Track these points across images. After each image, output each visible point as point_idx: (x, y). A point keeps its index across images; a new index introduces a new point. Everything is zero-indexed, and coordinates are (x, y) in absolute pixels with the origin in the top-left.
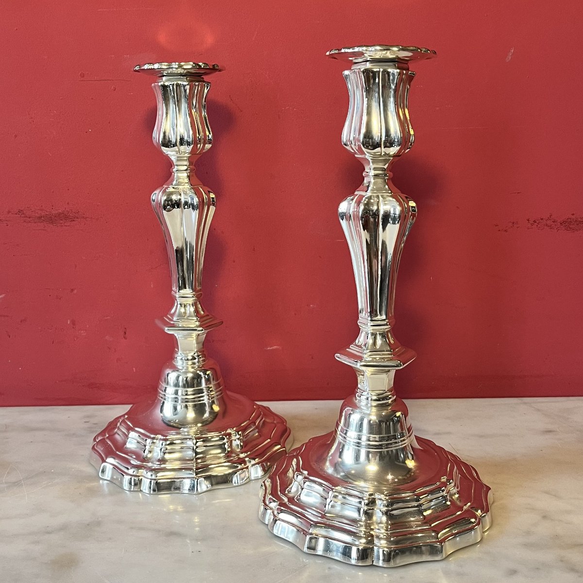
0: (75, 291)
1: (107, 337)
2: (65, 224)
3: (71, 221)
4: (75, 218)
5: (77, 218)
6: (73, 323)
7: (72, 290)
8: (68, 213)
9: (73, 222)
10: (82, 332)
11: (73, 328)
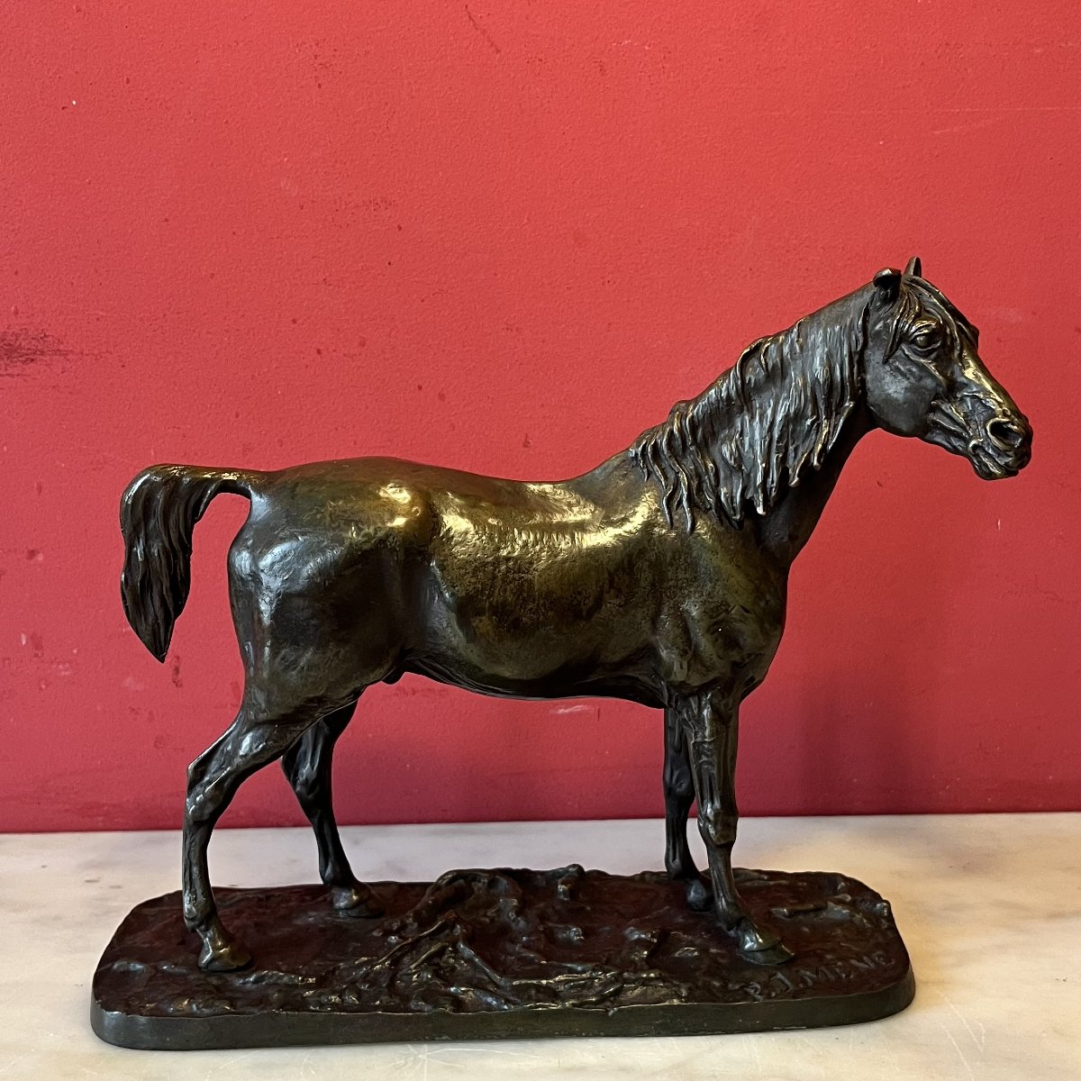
0: (40, 558)
1: (128, 681)
2: (10, 371)
3: (24, 362)
4: (35, 353)
5: (42, 353)
6: (36, 642)
7: (32, 554)
8: (17, 340)
9: (32, 364)
10: (60, 667)
11: (36, 655)
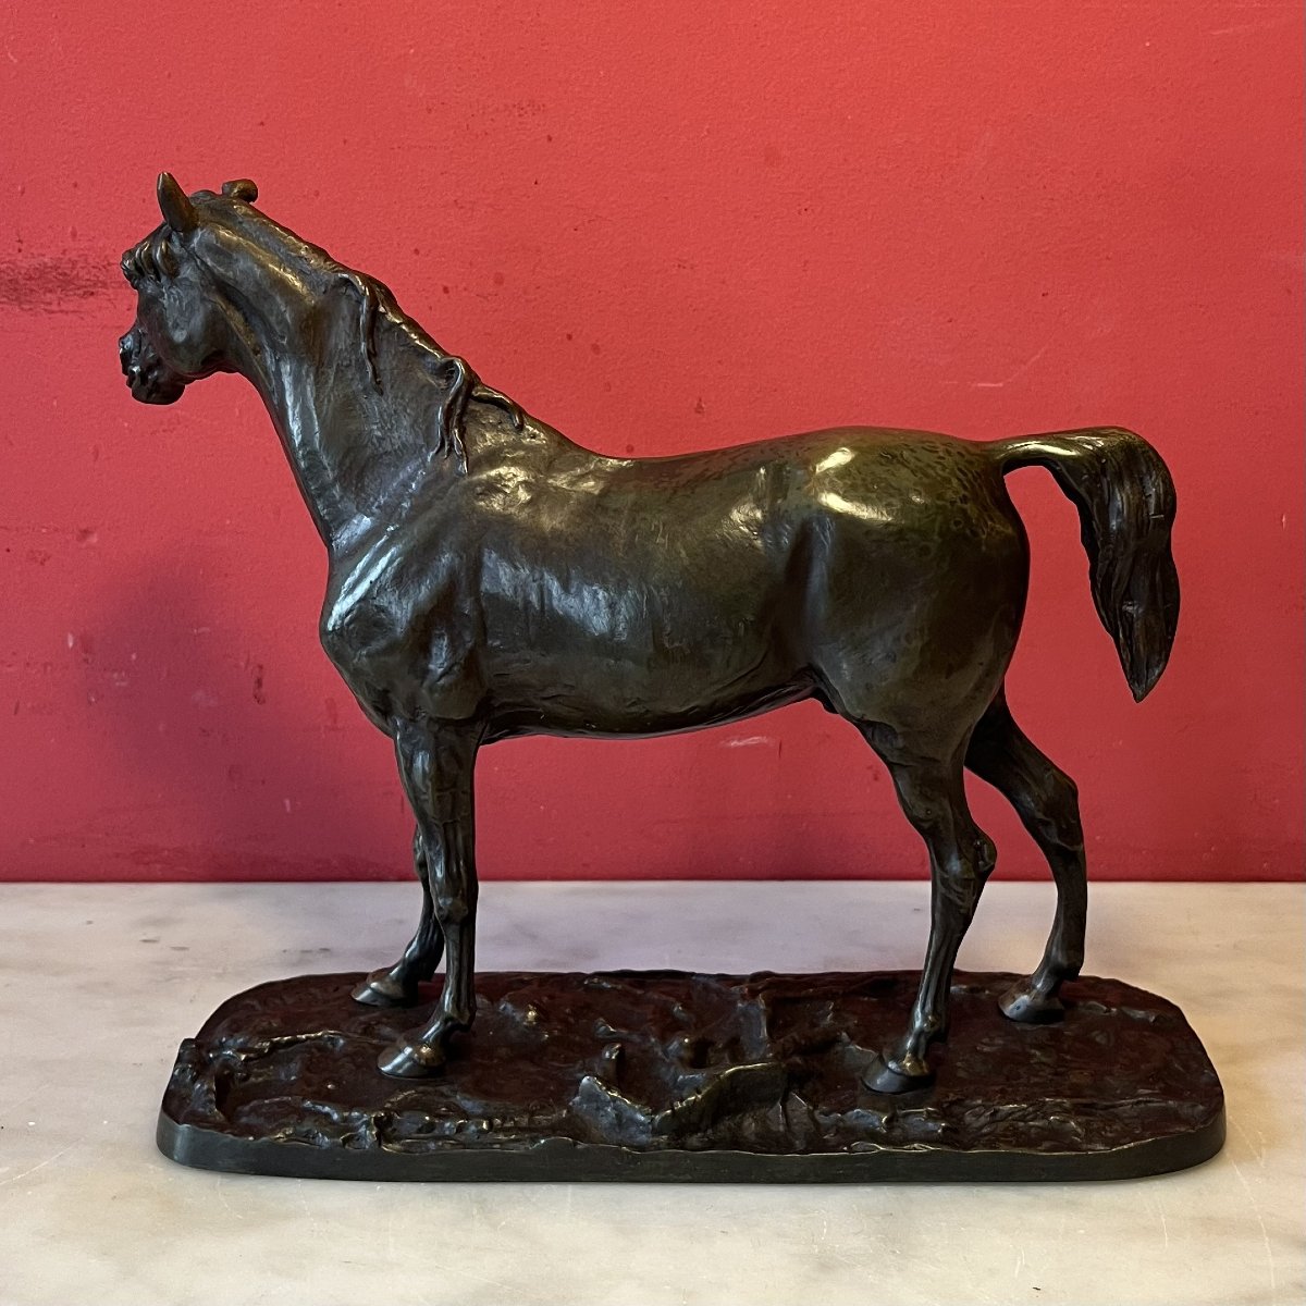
1: (199, 695)
2: (64, 307)
3: (82, 297)
4: (95, 285)
5: (105, 285)
6: (86, 644)
7: (86, 533)
8: (73, 268)
10: (115, 675)
11: (86, 661)
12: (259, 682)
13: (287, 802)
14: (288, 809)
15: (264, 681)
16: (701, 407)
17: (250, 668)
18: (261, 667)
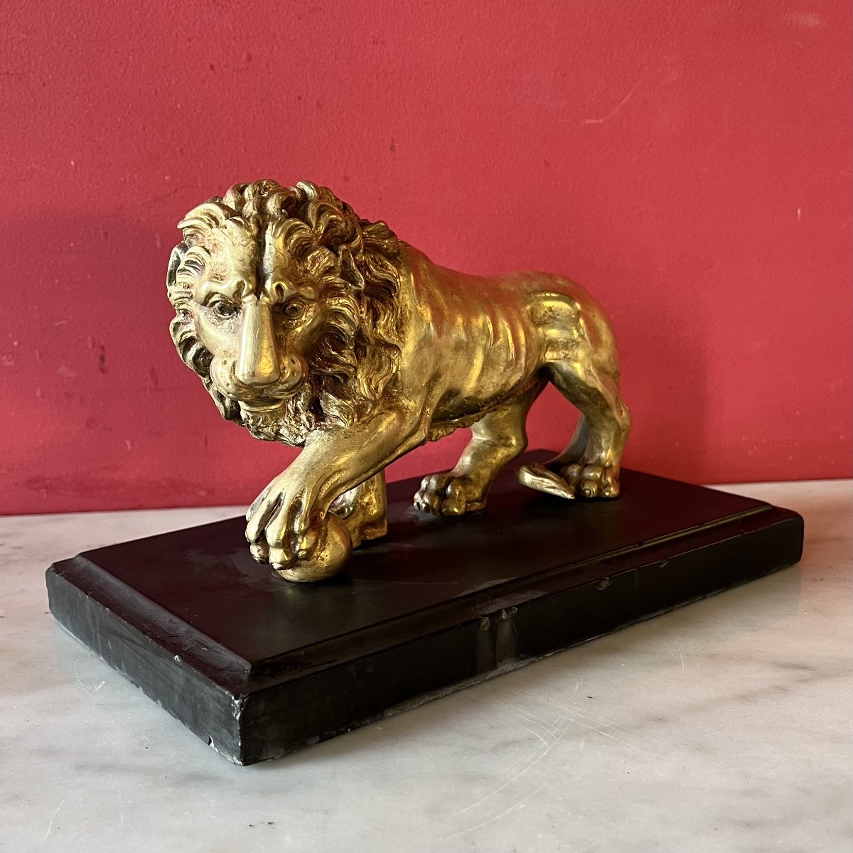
12: (102, 358)
13: (128, 443)
14: (129, 447)
15: (106, 357)
16: (394, 146)
17: (95, 349)
18: (103, 348)
